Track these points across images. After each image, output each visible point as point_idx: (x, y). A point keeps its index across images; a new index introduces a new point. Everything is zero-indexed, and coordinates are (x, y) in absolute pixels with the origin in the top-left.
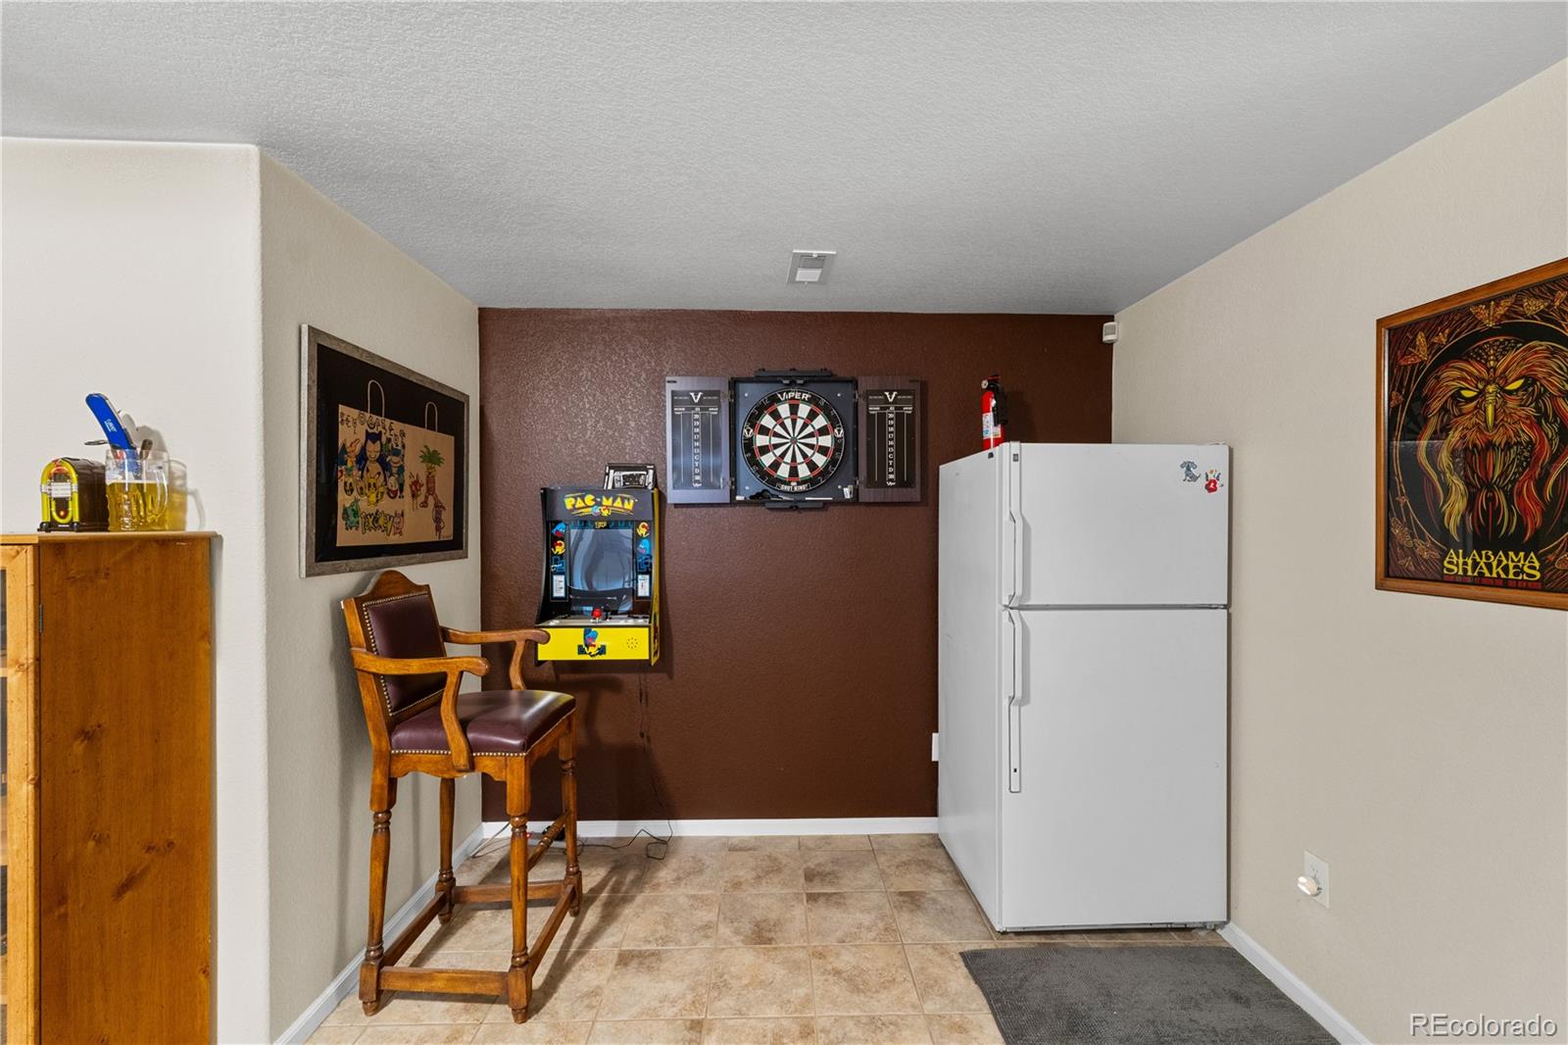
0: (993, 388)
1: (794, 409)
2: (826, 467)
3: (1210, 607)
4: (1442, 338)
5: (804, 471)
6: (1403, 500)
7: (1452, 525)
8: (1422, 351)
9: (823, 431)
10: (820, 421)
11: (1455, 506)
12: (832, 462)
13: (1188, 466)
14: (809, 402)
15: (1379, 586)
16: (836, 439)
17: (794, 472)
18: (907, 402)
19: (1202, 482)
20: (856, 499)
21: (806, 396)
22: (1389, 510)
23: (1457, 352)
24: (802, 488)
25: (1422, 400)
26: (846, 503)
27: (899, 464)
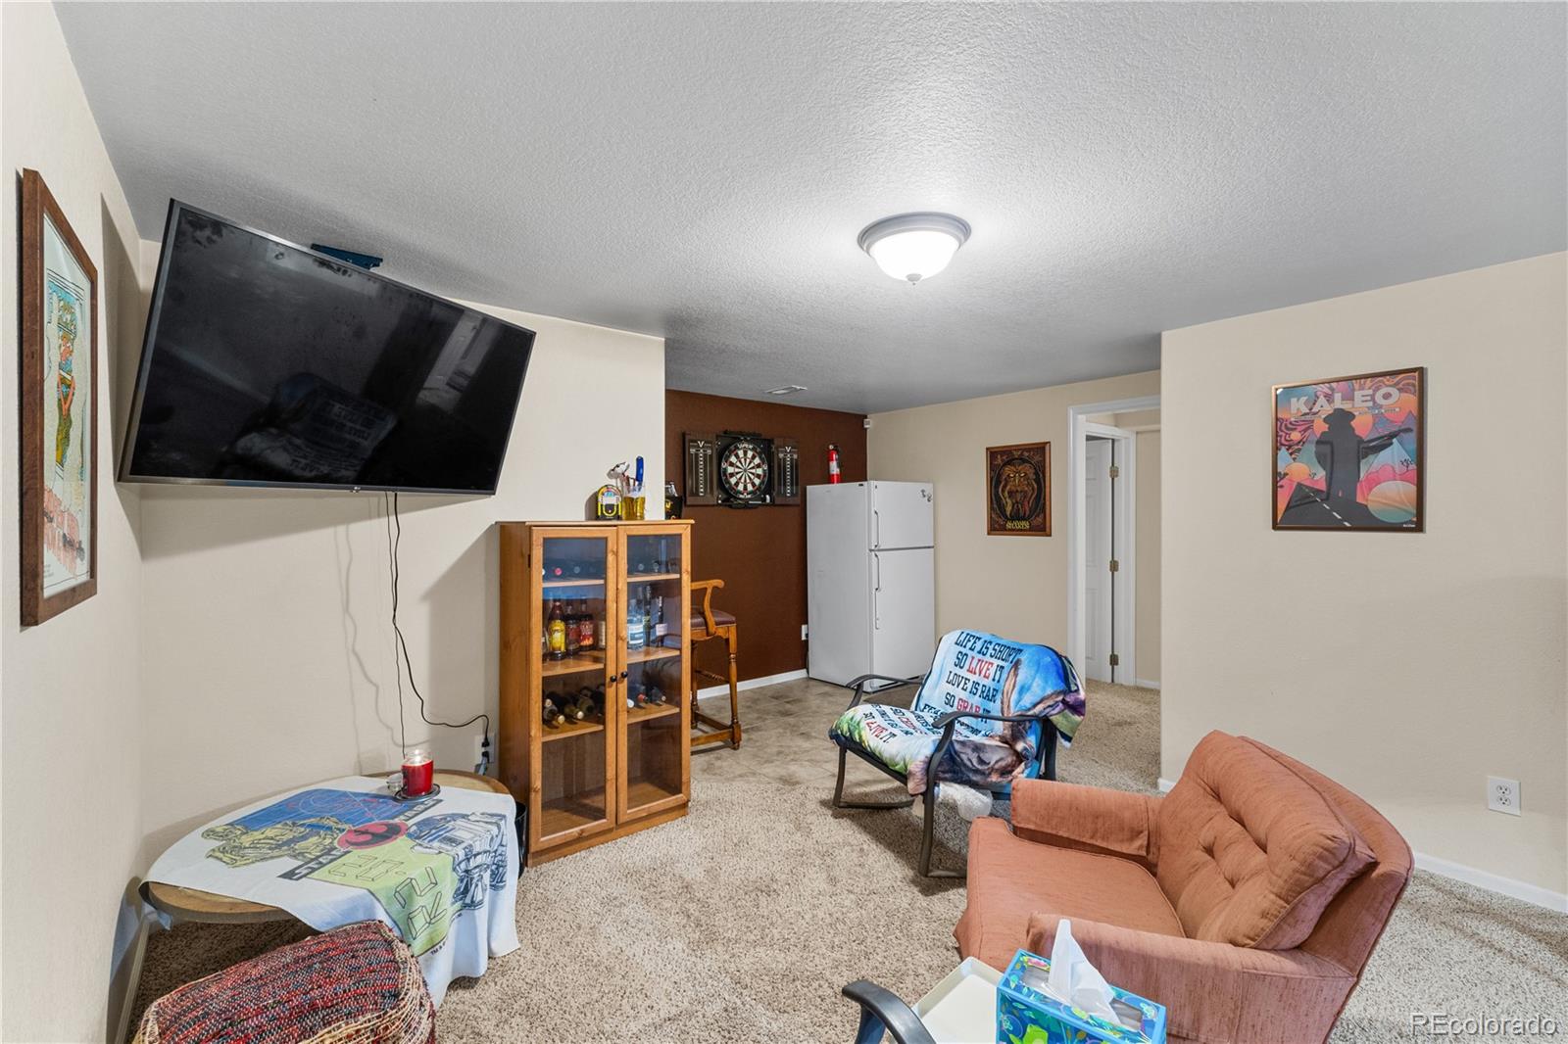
0: (836, 450)
1: (745, 453)
2: (760, 484)
3: (929, 547)
4: (1004, 458)
5: (750, 488)
6: (995, 506)
7: (1008, 513)
8: (999, 461)
9: (758, 466)
10: (757, 461)
11: (1009, 509)
12: (762, 483)
13: (923, 491)
14: (752, 450)
15: (989, 534)
16: (764, 470)
17: (745, 488)
18: (794, 452)
19: (926, 498)
20: (773, 503)
21: (751, 447)
22: (991, 509)
23: (1008, 463)
24: (749, 496)
25: (999, 476)
26: (768, 505)
27: (792, 485)
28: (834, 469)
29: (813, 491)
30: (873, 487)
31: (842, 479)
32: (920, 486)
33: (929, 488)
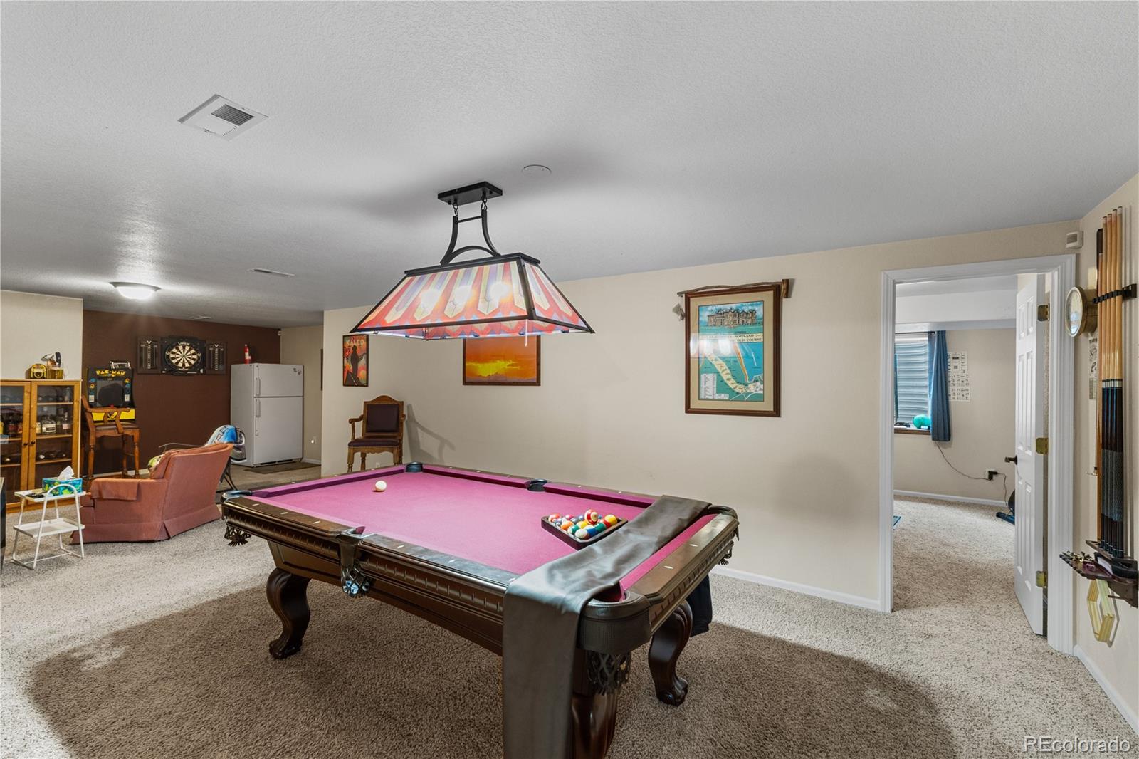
0: (249, 346)
1: (184, 347)
2: (195, 364)
3: (299, 397)
5: (187, 365)
9: (194, 354)
10: (193, 351)
12: (199, 363)
13: (294, 369)
14: (189, 346)
16: (199, 356)
17: (183, 365)
18: (222, 348)
20: (204, 373)
21: (188, 344)
24: (186, 370)
26: (201, 374)
27: (219, 364)
28: (248, 357)
29: (235, 368)
30: (255, 366)
31: (252, 361)
32: (294, 366)
33: (299, 368)
